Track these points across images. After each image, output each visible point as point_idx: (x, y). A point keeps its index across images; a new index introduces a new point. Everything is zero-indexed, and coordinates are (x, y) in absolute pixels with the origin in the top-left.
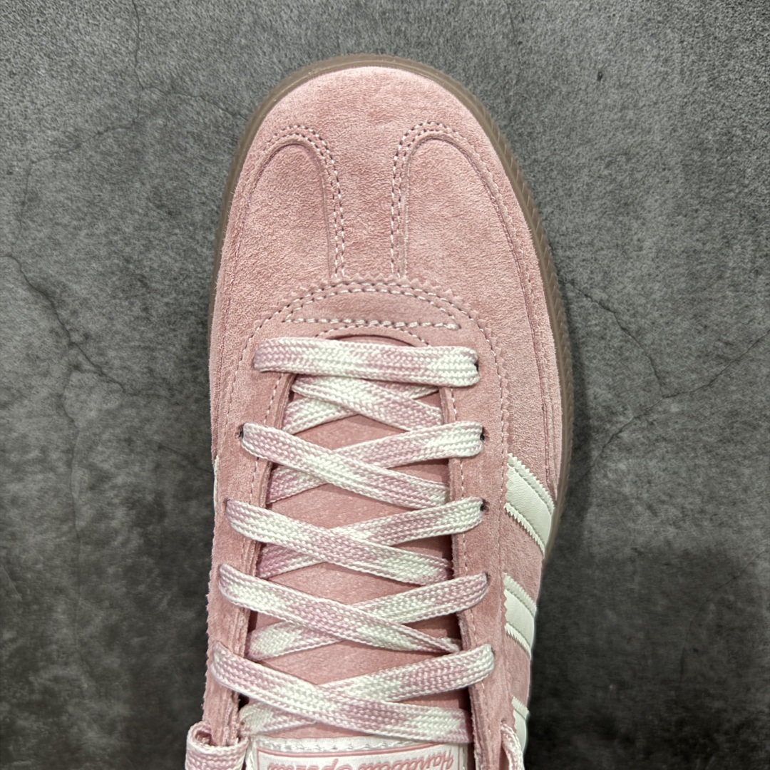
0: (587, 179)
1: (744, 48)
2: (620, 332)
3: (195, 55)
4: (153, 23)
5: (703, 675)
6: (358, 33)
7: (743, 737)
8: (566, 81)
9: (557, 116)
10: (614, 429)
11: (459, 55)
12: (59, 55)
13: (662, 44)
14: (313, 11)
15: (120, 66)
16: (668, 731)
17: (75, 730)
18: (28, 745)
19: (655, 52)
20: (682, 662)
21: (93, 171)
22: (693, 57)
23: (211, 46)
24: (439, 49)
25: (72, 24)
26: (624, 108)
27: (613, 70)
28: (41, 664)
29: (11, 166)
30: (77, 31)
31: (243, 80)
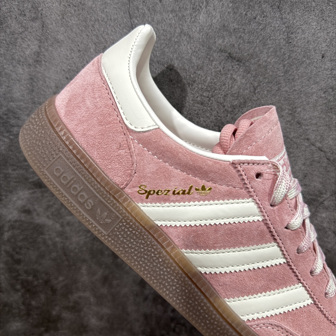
0: (315, 98)
2: (326, 160)
6: (223, 37)
8: (308, 58)
10: (321, 200)
11: (265, 47)
12: (99, 43)
14: (205, 28)
23: (162, 42)
24: (257, 44)
25: (106, 31)
27: (328, 54)
31: (175, 55)
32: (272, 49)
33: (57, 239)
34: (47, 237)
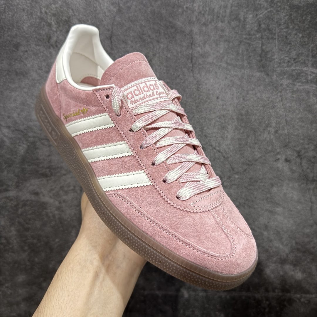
0: (214, 121)
8: (209, 99)
9: (207, 107)
13: (232, 91)
19: (230, 93)
22: (239, 94)
27: (220, 97)
32: (189, 94)
33: (56, 212)
34: (49, 211)
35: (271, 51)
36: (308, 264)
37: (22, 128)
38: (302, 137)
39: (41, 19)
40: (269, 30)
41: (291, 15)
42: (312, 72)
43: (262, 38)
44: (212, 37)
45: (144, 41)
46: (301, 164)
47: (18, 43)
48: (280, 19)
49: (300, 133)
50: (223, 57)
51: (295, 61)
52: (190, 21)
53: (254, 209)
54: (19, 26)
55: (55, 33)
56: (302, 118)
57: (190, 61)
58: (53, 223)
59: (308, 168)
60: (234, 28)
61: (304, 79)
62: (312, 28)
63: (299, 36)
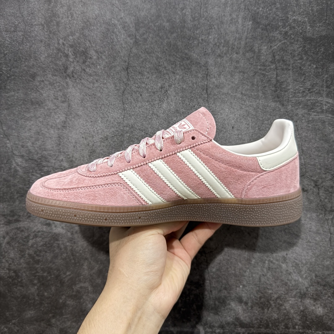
1: (266, 122)
3: (138, 120)
4: (128, 112)
5: (266, 283)
7: (278, 301)
9: (223, 136)
13: (247, 121)
15: (119, 121)
16: (257, 300)
17: (85, 304)
18: (69, 310)
19: (245, 122)
20: (260, 278)
21: (110, 145)
22: (254, 124)
26: (238, 135)
28: (77, 282)
29: (89, 143)
30: (109, 112)
35: (286, 81)
36: (329, 299)
37: (36, 157)
38: (319, 167)
39: (59, 50)
40: (283, 61)
41: (305, 47)
42: (327, 102)
43: (276, 68)
44: (228, 68)
45: (160, 72)
46: (318, 193)
47: (35, 73)
48: (294, 51)
49: (317, 163)
50: (238, 88)
51: (310, 91)
52: (206, 53)
53: (272, 240)
54: (36, 57)
55: (72, 63)
56: (318, 147)
57: (205, 91)
58: (65, 255)
59: (326, 198)
60: (248, 60)
61: (319, 109)
62: (326, 59)
63: (313, 66)
